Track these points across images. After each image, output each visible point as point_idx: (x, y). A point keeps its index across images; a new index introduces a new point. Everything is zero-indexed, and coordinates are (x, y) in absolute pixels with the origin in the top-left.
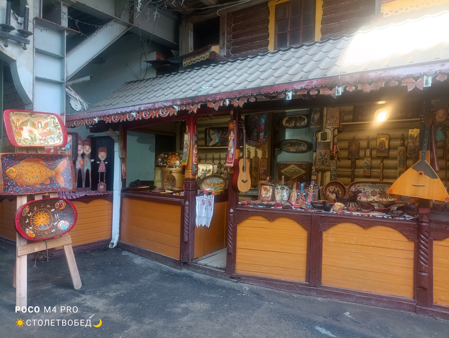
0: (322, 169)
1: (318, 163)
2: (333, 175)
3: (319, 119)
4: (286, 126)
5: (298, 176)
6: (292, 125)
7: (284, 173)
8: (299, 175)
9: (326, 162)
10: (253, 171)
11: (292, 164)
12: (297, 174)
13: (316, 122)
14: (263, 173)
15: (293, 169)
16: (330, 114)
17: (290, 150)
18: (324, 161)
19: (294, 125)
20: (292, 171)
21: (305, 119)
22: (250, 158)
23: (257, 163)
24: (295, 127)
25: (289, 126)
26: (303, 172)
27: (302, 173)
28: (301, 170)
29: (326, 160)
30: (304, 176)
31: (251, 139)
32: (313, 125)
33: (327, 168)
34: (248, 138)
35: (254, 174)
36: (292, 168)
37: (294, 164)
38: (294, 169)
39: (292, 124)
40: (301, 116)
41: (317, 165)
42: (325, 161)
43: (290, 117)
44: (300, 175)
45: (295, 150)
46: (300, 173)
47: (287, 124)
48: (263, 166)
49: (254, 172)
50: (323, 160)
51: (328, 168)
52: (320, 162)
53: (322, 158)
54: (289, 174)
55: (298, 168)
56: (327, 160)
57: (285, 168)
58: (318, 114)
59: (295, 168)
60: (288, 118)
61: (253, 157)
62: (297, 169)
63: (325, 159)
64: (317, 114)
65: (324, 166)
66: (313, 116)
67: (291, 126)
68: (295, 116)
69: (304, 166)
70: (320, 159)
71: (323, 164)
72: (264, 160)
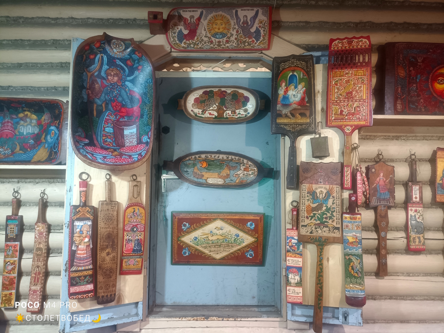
0: (321, 237)
1: (307, 222)
2: (354, 255)
3: (303, 99)
4: (196, 115)
5: (232, 251)
6: (210, 114)
7: (191, 244)
8: (235, 249)
9: (330, 218)
10: (103, 249)
11: (215, 219)
12: (228, 246)
13: (295, 109)
14: (134, 251)
15: (218, 232)
16: (338, 89)
17: (206, 180)
18: (325, 216)
19: (216, 114)
20: (214, 238)
21: (247, 99)
22: (89, 206)
23: (115, 223)
24: (220, 120)
25: (202, 116)
26: (248, 239)
27: (244, 245)
28: (241, 234)
29: (332, 214)
30: (248, 251)
31: (96, 142)
32: (286, 116)
33: (335, 235)
34: (87, 141)
35: (104, 260)
36: (215, 231)
37: (223, 220)
38: (221, 232)
39: (212, 112)
40: (241, 91)
41: (305, 226)
42: (329, 215)
43: (208, 90)
44: (239, 247)
45: (220, 181)
46: (239, 244)
47: (198, 111)
48: (132, 230)
49: (104, 254)
50: (323, 214)
51: (337, 234)
52: (312, 217)
53: (319, 207)
54: (205, 248)
55: (234, 231)
56: (334, 214)
57: (195, 230)
58: (300, 87)
59: (224, 231)
60: (201, 92)
61: (102, 203)
62: (230, 231)
63: (328, 210)
64: (296, 87)
65: (325, 229)
66: (286, 92)
67: (207, 115)
68: (223, 89)
69: (251, 225)
70: (314, 209)
71: (322, 224)
72: (137, 211)
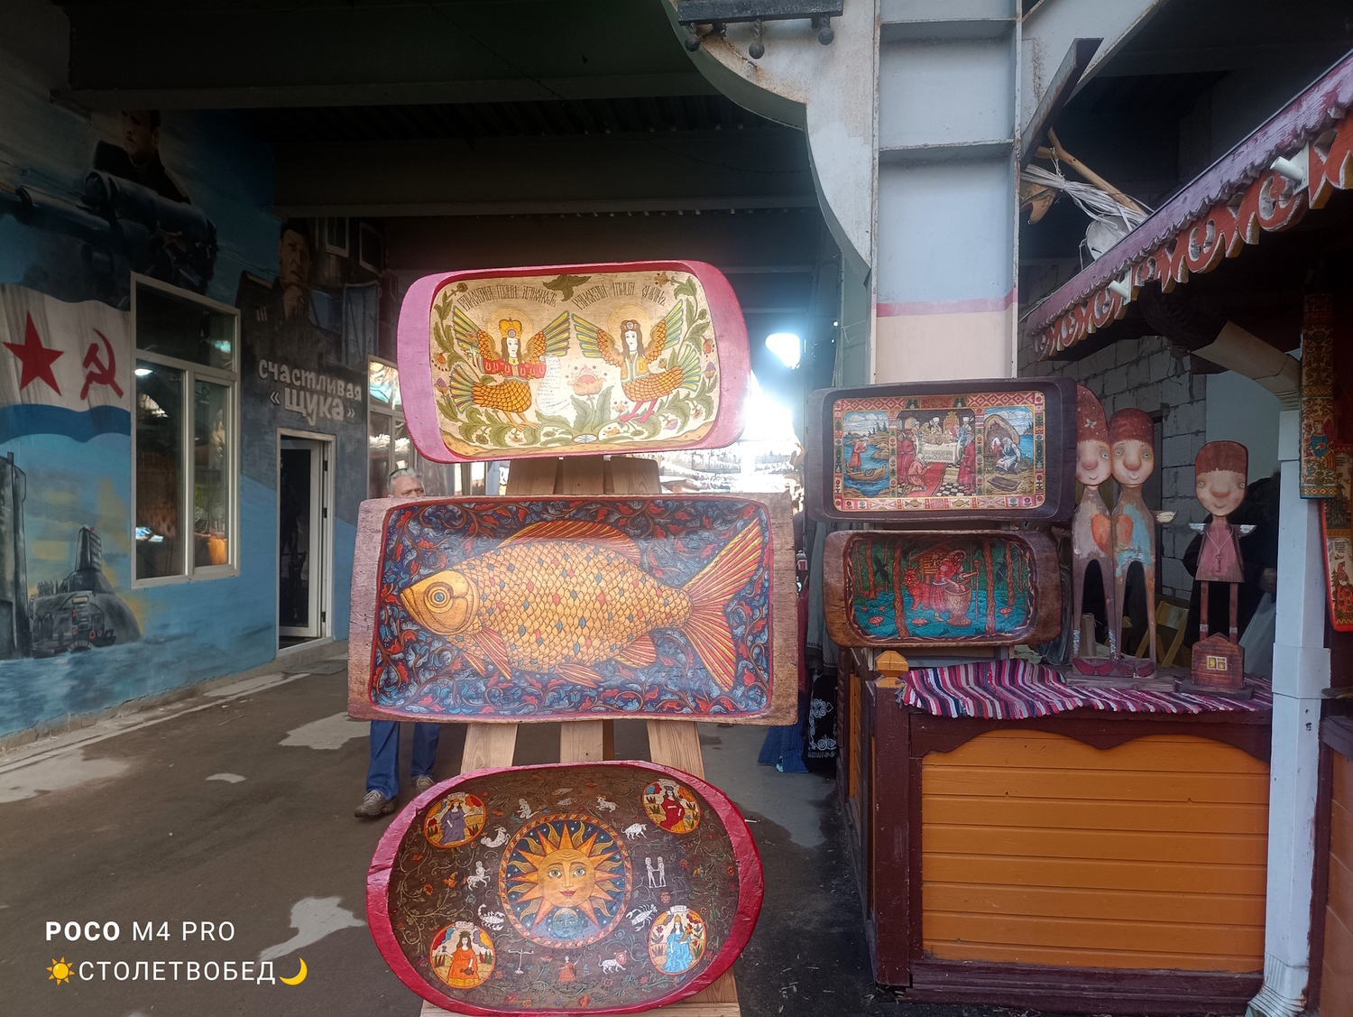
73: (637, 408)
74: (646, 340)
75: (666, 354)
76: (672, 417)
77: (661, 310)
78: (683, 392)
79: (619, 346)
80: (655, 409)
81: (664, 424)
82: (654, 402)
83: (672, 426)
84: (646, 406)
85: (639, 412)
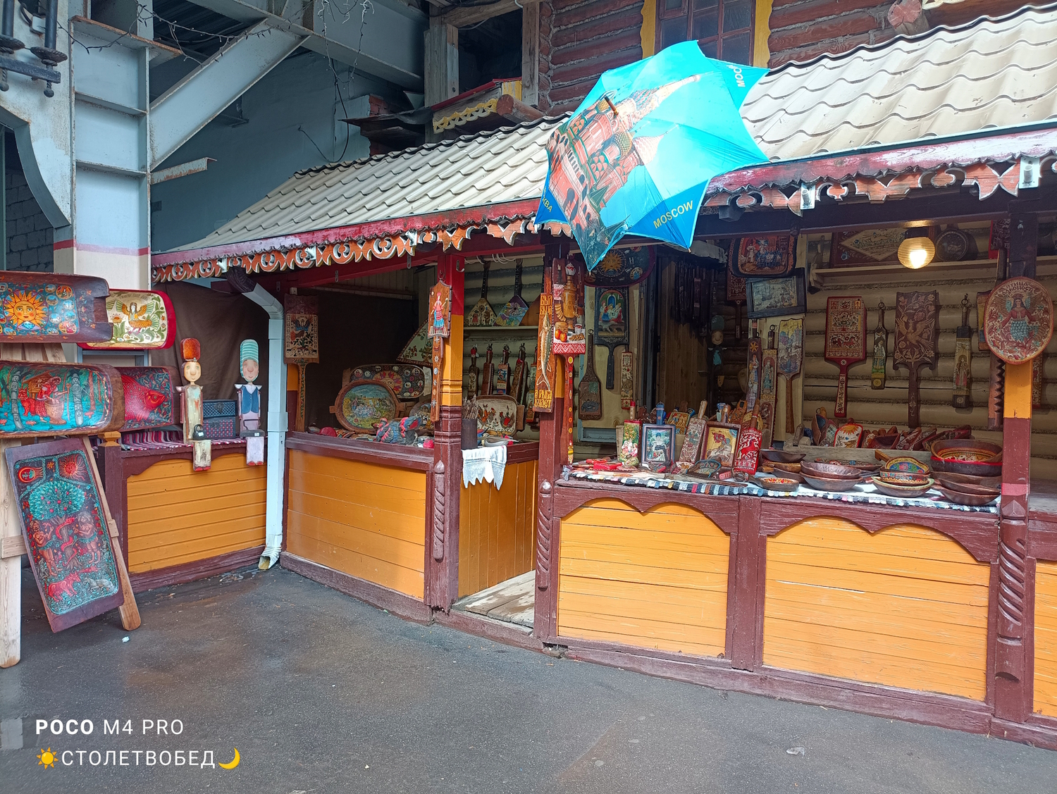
73: (134, 329)
74: (138, 309)
75: (146, 315)
76: (147, 335)
77: (146, 302)
78: (151, 329)
79: (129, 309)
80: (141, 331)
81: (145, 337)
82: (140, 329)
83: (148, 338)
84: (138, 329)
85: (135, 331)
